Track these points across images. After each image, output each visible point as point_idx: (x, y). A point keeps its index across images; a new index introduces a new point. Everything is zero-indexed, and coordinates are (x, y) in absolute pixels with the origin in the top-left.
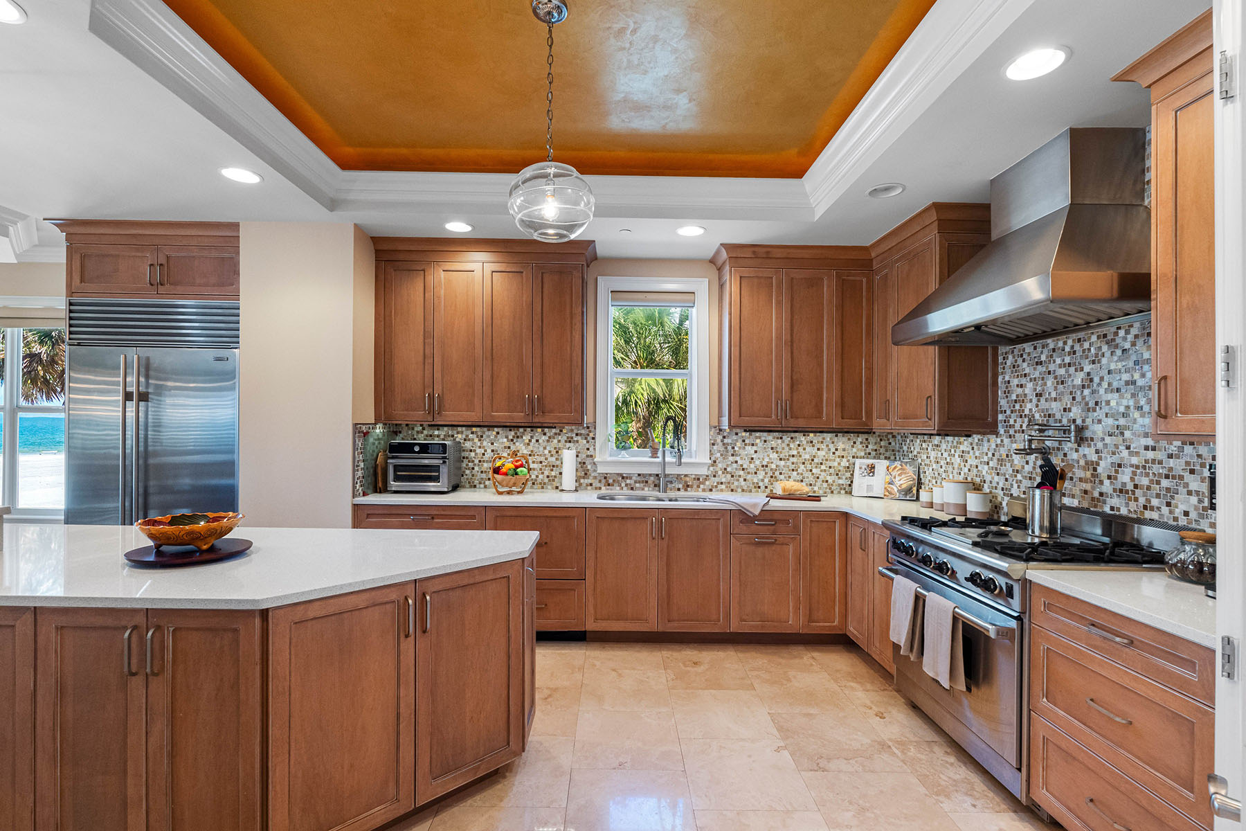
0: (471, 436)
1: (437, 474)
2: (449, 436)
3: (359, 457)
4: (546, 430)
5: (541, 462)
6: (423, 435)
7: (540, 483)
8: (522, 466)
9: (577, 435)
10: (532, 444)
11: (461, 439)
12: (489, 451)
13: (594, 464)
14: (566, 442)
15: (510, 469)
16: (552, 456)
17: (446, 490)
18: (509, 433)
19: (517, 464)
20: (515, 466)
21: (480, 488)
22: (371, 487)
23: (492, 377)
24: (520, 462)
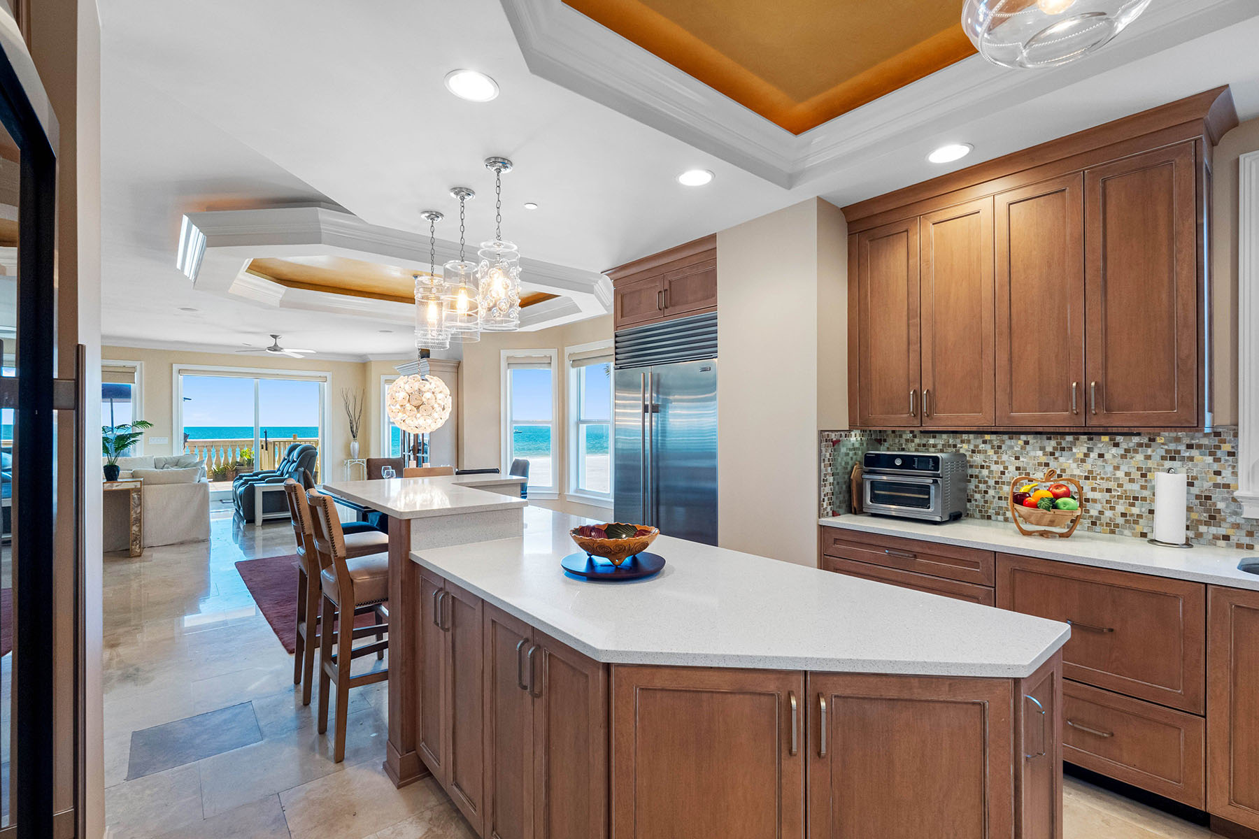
0: (982, 446)
1: (927, 497)
2: (949, 446)
3: (826, 470)
4: (1119, 439)
5: (1109, 490)
6: (913, 444)
7: (1108, 525)
8: (1068, 494)
9: (1190, 447)
10: (1089, 460)
11: (967, 451)
12: (1012, 468)
13: (1234, 500)
14: (1163, 458)
15: (1042, 499)
16: (1132, 481)
17: (938, 519)
18: (1046, 442)
19: (1058, 491)
20: (1054, 494)
21: (997, 520)
22: (844, 506)
23: (1011, 360)
24: (1064, 489)
